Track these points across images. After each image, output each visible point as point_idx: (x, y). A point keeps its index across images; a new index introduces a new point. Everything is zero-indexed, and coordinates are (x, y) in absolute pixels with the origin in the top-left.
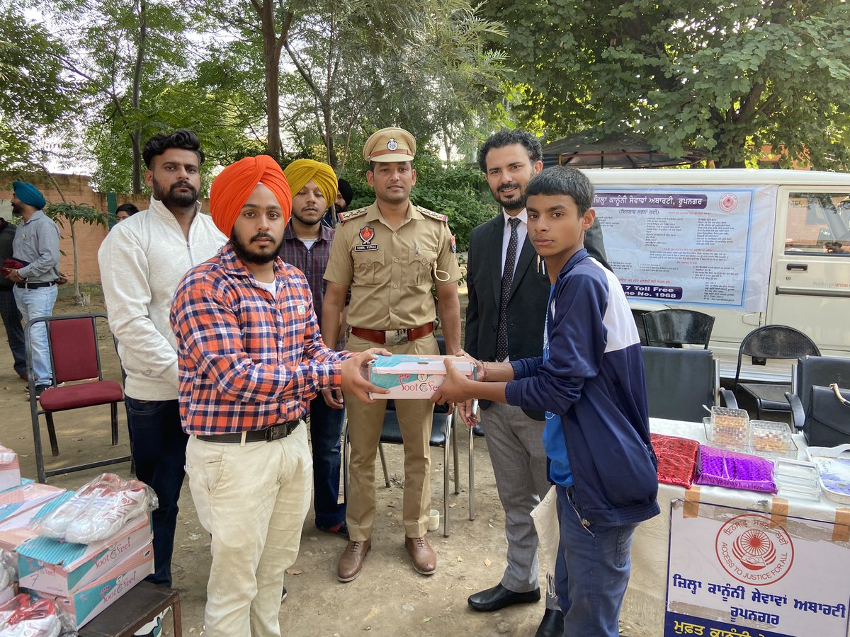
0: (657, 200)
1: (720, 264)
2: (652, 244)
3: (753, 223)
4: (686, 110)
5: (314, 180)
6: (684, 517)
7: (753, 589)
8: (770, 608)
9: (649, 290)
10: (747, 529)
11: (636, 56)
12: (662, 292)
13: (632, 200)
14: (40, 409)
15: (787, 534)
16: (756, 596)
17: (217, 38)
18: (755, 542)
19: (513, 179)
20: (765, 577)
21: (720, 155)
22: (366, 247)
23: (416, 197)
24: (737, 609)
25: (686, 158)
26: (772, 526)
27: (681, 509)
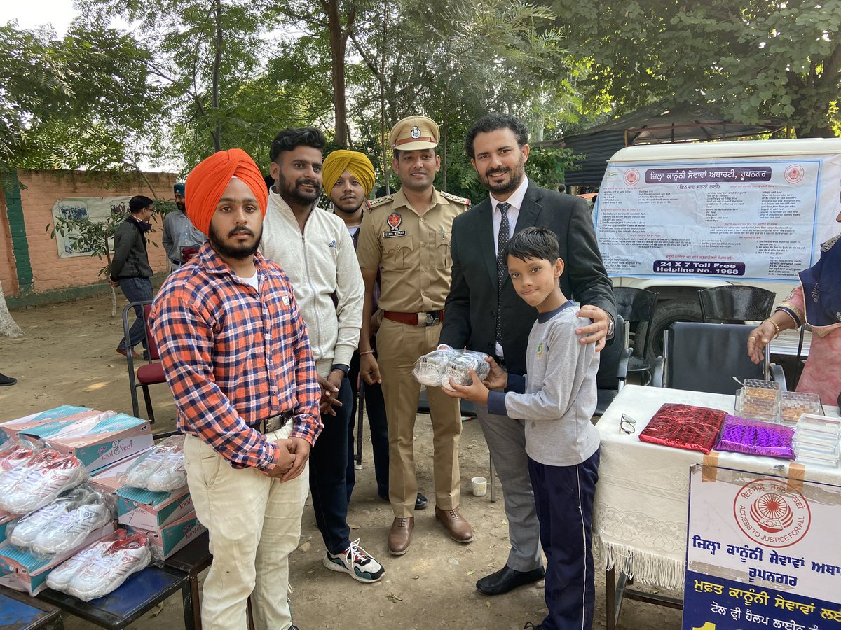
0: (718, 174)
1: (786, 238)
2: (712, 219)
3: (821, 194)
4: (761, 75)
5: (349, 169)
6: (703, 481)
7: (770, 551)
8: (788, 570)
9: (709, 266)
10: (765, 493)
11: (708, 22)
12: (723, 268)
13: (691, 174)
14: (137, 382)
15: (804, 499)
16: (774, 558)
17: (288, 35)
18: (772, 506)
19: (503, 163)
20: (782, 539)
21: (800, 122)
22: (394, 233)
23: (472, 181)
24: (755, 570)
25: (765, 127)
26: (789, 491)
27: (700, 473)
